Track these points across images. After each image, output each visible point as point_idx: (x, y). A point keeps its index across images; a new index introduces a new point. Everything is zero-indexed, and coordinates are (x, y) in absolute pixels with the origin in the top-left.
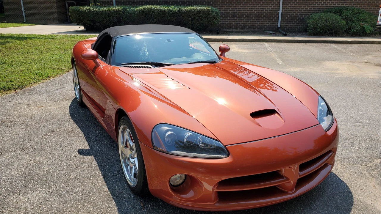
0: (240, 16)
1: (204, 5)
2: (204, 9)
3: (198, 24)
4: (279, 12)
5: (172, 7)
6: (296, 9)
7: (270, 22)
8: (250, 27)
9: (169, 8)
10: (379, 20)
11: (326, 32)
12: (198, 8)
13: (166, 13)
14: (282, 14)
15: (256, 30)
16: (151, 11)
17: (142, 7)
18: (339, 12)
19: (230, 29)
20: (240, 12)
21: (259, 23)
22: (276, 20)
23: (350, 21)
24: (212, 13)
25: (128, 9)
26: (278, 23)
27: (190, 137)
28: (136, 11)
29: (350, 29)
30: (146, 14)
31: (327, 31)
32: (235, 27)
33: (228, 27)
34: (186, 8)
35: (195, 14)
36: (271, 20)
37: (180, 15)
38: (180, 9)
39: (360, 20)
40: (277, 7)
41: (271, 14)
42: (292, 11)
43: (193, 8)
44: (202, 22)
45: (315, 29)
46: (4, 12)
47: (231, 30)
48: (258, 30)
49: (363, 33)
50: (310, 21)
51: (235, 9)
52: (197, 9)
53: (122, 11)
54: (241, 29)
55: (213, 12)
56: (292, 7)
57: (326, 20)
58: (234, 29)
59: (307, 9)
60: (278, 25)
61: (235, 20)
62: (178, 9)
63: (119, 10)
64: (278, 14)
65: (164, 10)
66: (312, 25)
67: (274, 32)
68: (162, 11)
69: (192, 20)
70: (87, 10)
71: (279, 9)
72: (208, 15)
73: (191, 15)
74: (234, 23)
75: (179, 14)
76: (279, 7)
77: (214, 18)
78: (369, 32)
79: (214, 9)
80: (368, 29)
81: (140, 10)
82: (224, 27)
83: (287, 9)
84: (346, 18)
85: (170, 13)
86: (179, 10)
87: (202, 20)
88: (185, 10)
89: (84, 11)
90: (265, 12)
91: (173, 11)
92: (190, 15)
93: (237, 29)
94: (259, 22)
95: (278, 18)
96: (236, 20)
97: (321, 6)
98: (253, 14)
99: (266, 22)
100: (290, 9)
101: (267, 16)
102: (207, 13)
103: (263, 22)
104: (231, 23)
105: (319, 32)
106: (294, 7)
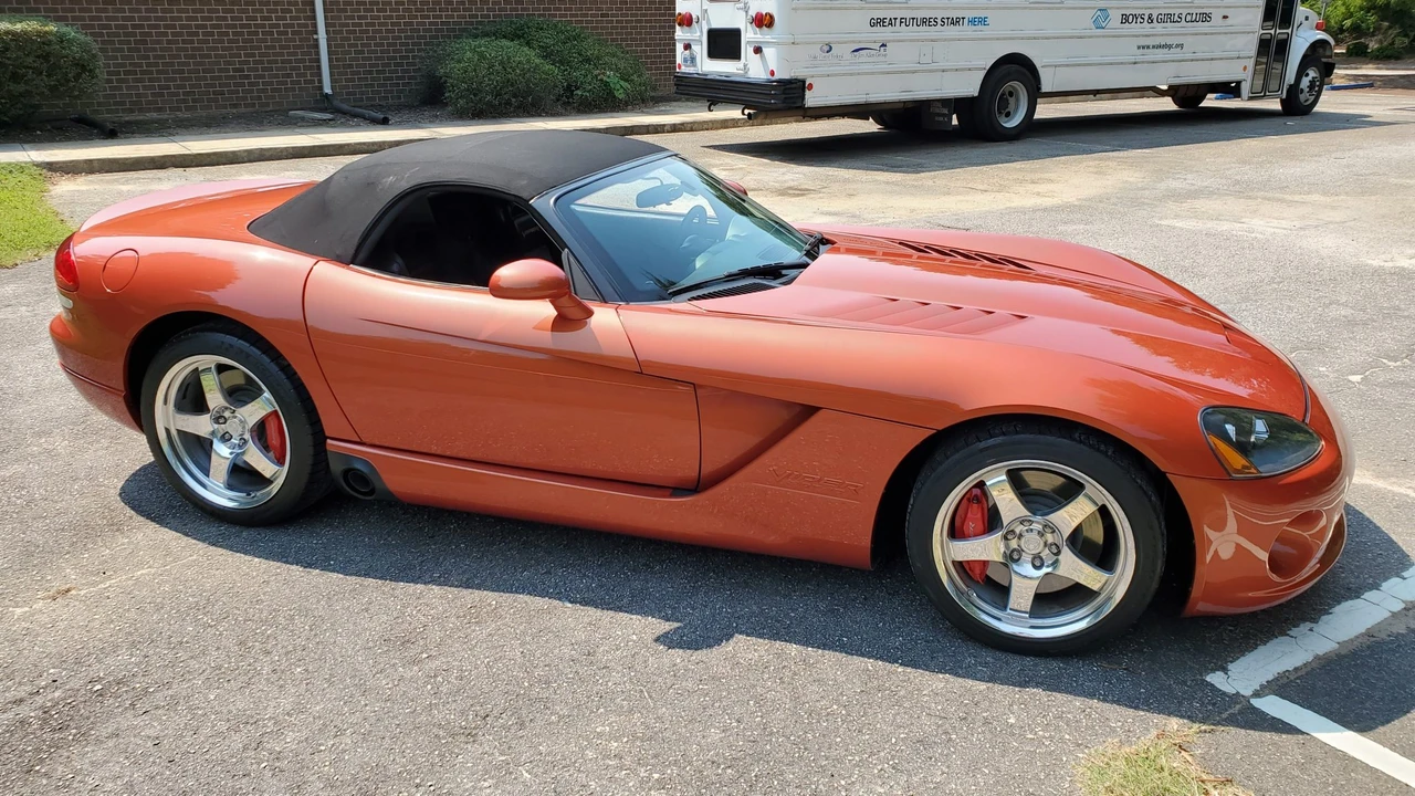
0: (163, 57)
2: (22, 30)
4: (315, 37)
6: (373, 25)
7: (289, 76)
8: (216, 101)
10: (679, 59)
11: (508, 103)
14: (329, 46)
15: (243, 110)
18: (519, 34)
19: (132, 111)
20: (158, 42)
21: (250, 84)
22: (311, 68)
23: (562, 63)
24: (64, 48)
26: (320, 81)
29: (569, 89)
31: (513, 100)
32: (149, 103)
36: (292, 69)
39: (588, 60)
40: (306, 18)
41: (288, 47)
42: (361, 32)
45: (475, 95)
47: (136, 117)
48: (252, 110)
49: (605, 102)
50: (452, 69)
54: (179, 109)
55: (69, 42)
56: (359, 18)
57: (501, 63)
58: (149, 110)
59: (411, 24)
60: (321, 88)
61: (143, 72)
64: (316, 46)
66: (463, 81)
67: (328, 116)
71: (315, 25)
72: (46, 58)
74: (144, 88)
76: (314, 18)
77: (83, 71)
78: (624, 95)
80: (618, 87)
83: (340, 25)
84: (547, 54)
90: (264, 40)
93: (159, 110)
94: (248, 77)
95: (318, 60)
96: (151, 72)
97: (453, 17)
98: (216, 49)
99: (277, 76)
100: (354, 25)
101: (275, 55)
102: (41, 49)
103: (263, 77)
104: (128, 88)
105: (489, 104)
106: (365, 17)
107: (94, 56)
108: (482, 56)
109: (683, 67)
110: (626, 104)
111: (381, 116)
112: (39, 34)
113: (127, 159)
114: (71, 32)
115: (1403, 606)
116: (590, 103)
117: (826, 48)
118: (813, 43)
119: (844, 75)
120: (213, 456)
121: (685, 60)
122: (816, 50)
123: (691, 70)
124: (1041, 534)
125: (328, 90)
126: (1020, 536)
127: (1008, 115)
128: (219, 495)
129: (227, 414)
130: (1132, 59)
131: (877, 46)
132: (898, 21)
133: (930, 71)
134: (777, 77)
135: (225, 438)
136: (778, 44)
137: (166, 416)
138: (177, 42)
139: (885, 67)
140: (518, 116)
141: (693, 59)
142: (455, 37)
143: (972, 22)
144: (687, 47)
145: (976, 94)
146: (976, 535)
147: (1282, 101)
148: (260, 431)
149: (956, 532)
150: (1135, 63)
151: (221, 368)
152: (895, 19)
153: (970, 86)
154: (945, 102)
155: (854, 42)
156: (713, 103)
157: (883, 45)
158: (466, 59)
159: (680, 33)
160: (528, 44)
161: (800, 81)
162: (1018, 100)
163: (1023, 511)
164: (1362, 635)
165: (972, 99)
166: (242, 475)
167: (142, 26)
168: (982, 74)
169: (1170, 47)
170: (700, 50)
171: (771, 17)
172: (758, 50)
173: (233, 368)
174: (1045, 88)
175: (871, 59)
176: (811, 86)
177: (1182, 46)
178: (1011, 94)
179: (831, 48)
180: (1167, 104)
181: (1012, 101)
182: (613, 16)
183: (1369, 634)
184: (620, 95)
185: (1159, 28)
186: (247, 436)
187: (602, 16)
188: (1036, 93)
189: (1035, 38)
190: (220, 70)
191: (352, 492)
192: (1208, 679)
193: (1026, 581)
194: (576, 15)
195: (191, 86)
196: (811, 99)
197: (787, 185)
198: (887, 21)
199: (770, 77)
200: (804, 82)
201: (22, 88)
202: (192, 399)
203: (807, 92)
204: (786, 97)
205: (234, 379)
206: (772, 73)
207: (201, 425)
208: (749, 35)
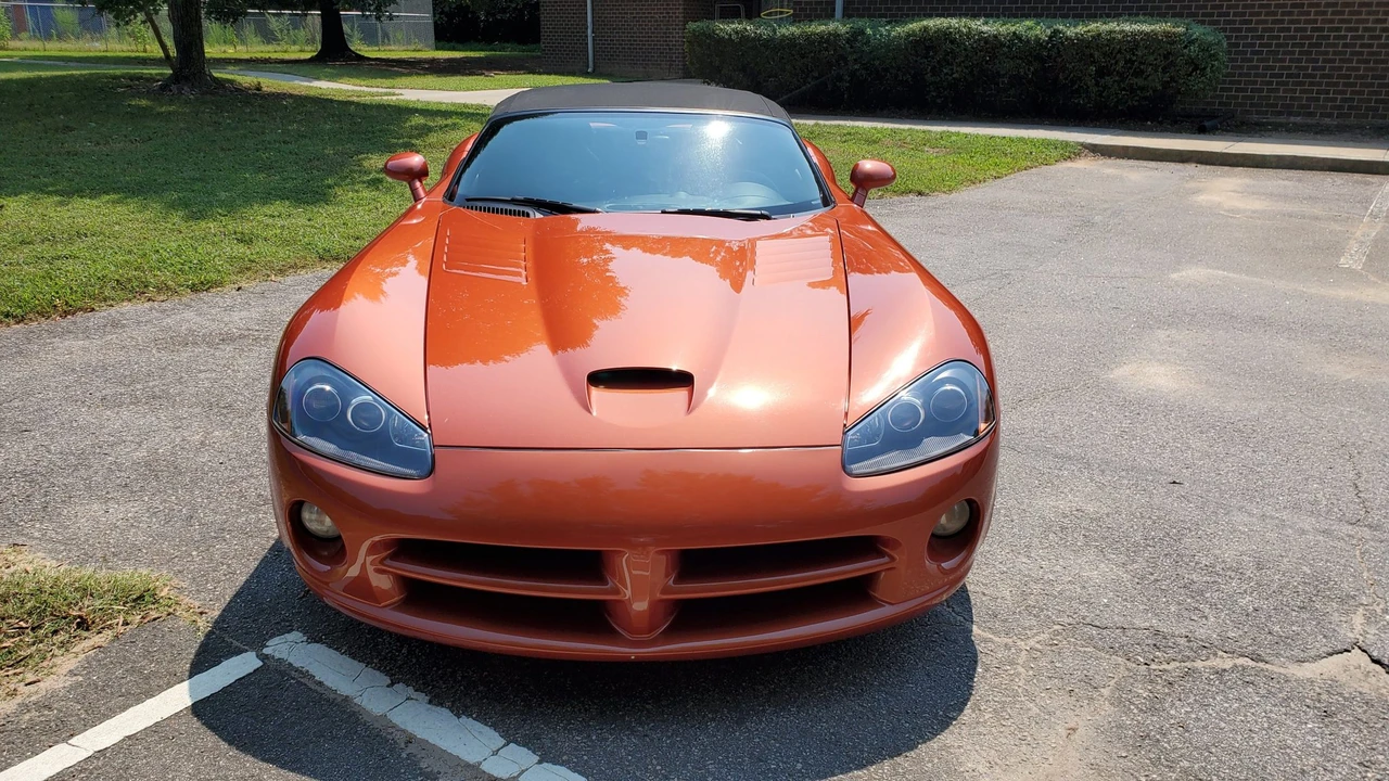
0: (1333, 61)
1: (1162, 15)
2: (1152, 31)
3: (1124, 89)
5: (1028, 23)
9: (1013, 29)
12: (1127, 27)
13: (1002, 45)
16: (946, 39)
17: (915, 24)
19: (1280, 113)
24: (1185, 47)
25: (869, 31)
27: (363, 406)
28: (895, 37)
30: (928, 49)
32: (1302, 107)
33: (1272, 105)
34: (1081, 29)
35: (1116, 51)
37: (1053, 53)
38: (1056, 32)
43: (1113, 26)
44: (1140, 82)
46: (537, 40)
47: (1282, 119)
51: (1313, 30)
52: (1123, 31)
53: (848, 41)
55: (1192, 42)
58: (1298, 114)
61: (1306, 76)
62: (1049, 32)
63: (837, 35)
65: (995, 36)
68: (986, 41)
69: (1101, 73)
70: (737, 33)
72: (1166, 57)
73: (1096, 54)
74: (1302, 92)
75: (1049, 50)
77: (1195, 69)
79: (1198, 31)
81: (909, 35)
82: (1252, 105)
85: (1014, 44)
86: (1050, 37)
87: (1139, 73)
88: (1077, 34)
89: (727, 37)
91: (1028, 41)
92: (1092, 55)
93: (1311, 114)
96: (1314, 76)
102: (1163, 48)
107: (1215, 56)
112: (1167, 34)
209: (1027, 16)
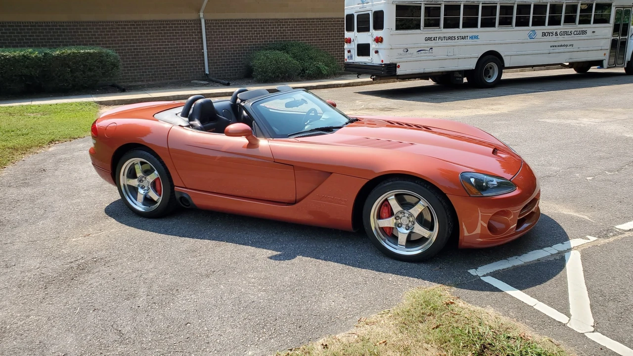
0: (145, 60)
3: (85, 77)
4: (203, 51)
5: (30, 50)
6: (226, 46)
7: (192, 66)
8: (163, 77)
9: (22, 53)
10: (346, 57)
11: (278, 76)
13: (18, 61)
14: (208, 55)
15: (174, 80)
18: (284, 48)
19: (132, 82)
20: (143, 55)
21: (177, 70)
22: (201, 63)
23: (301, 60)
24: (108, 58)
26: (204, 69)
29: (304, 70)
31: (280, 75)
32: (139, 78)
33: (128, 79)
35: (78, 61)
36: (193, 64)
37: (48, 64)
38: (45, 54)
39: (311, 58)
40: (199, 44)
41: (192, 55)
42: (221, 49)
43: (73, 50)
45: (265, 73)
47: (133, 84)
48: (177, 80)
49: (318, 75)
50: (256, 63)
52: (80, 52)
54: (149, 81)
55: (110, 56)
56: (220, 43)
57: (276, 60)
58: (138, 81)
59: (241, 45)
60: (204, 71)
61: (137, 67)
62: (42, 54)
64: (203, 55)
65: (13, 58)
66: (260, 68)
67: (207, 83)
68: (8, 60)
69: (73, 71)
71: (203, 46)
72: (101, 62)
73: (70, 63)
74: (137, 73)
75: (45, 62)
76: (202, 44)
77: (114, 67)
78: (326, 72)
80: (324, 69)
83: (213, 46)
84: (295, 56)
85: (25, 61)
86: (44, 56)
87: (90, 70)
88: (58, 54)
90: (182, 53)
91: (33, 58)
92: (67, 64)
93: (142, 81)
95: (204, 60)
96: (140, 67)
97: (257, 42)
98: (164, 57)
99: (187, 67)
100: (218, 46)
101: (187, 58)
102: (100, 59)
103: (182, 67)
104: (131, 73)
105: (270, 77)
106: (222, 43)
107: (119, 61)
108: (268, 58)
109: (348, 60)
110: (327, 76)
111: (227, 82)
112: (99, 53)
113: (128, 100)
114: (110, 51)
115: (557, 252)
116: (312, 76)
117: (406, 50)
118: (400, 48)
119: (414, 61)
120: (138, 193)
121: (348, 57)
122: (401, 51)
123: (351, 61)
124: (408, 218)
125: (207, 72)
126: (401, 218)
127: (490, 77)
128: (140, 207)
129: (143, 179)
130: (548, 52)
131: (428, 49)
132: (438, 38)
133: (453, 59)
134: (384, 63)
135: (143, 188)
136: (385, 49)
137: (123, 180)
138: (150, 54)
139: (432, 58)
140: (282, 82)
141: (351, 57)
142: (259, 50)
143: (471, 38)
144: (349, 51)
145: (474, 68)
146: (386, 218)
147: (625, 69)
148: (154, 185)
149: (379, 217)
150: (549, 53)
151: (142, 163)
152: (436, 37)
153: (471, 65)
154: (460, 72)
155: (418, 47)
156: (359, 74)
157: (431, 49)
158: (262, 59)
159: (346, 46)
160: (287, 52)
161: (394, 64)
162: (494, 70)
163: (400, 209)
164: (535, 260)
165: (473, 70)
166: (148, 200)
167: (137, 49)
168: (476, 60)
169: (567, 46)
170: (354, 52)
171: (382, 38)
172: (377, 52)
173: (146, 163)
174: (506, 65)
175: (425, 55)
176: (399, 66)
177: (572, 45)
178: (491, 68)
179: (408, 50)
180: (572, 71)
181: (491, 71)
182: (324, 39)
183: (538, 260)
184: (325, 72)
185: (560, 38)
186: (150, 187)
187: (319, 40)
188: (502, 67)
189: (501, 44)
190: (166, 65)
191: (183, 205)
192: (469, 271)
193: (403, 234)
194: (308, 40)
195: (154, 72)
196: (399, 72)
197: (385, 107)
198: (433, 38)
199: (381, 63)
200: (396, 64)
201: (92, 73)
202: (132, 174)
203: (397, 69)
204: (388, 71)
205: (146, 167)
206: (382, 61)
207: (134, 182)
208: (373, 46)
209: (30, 46)
